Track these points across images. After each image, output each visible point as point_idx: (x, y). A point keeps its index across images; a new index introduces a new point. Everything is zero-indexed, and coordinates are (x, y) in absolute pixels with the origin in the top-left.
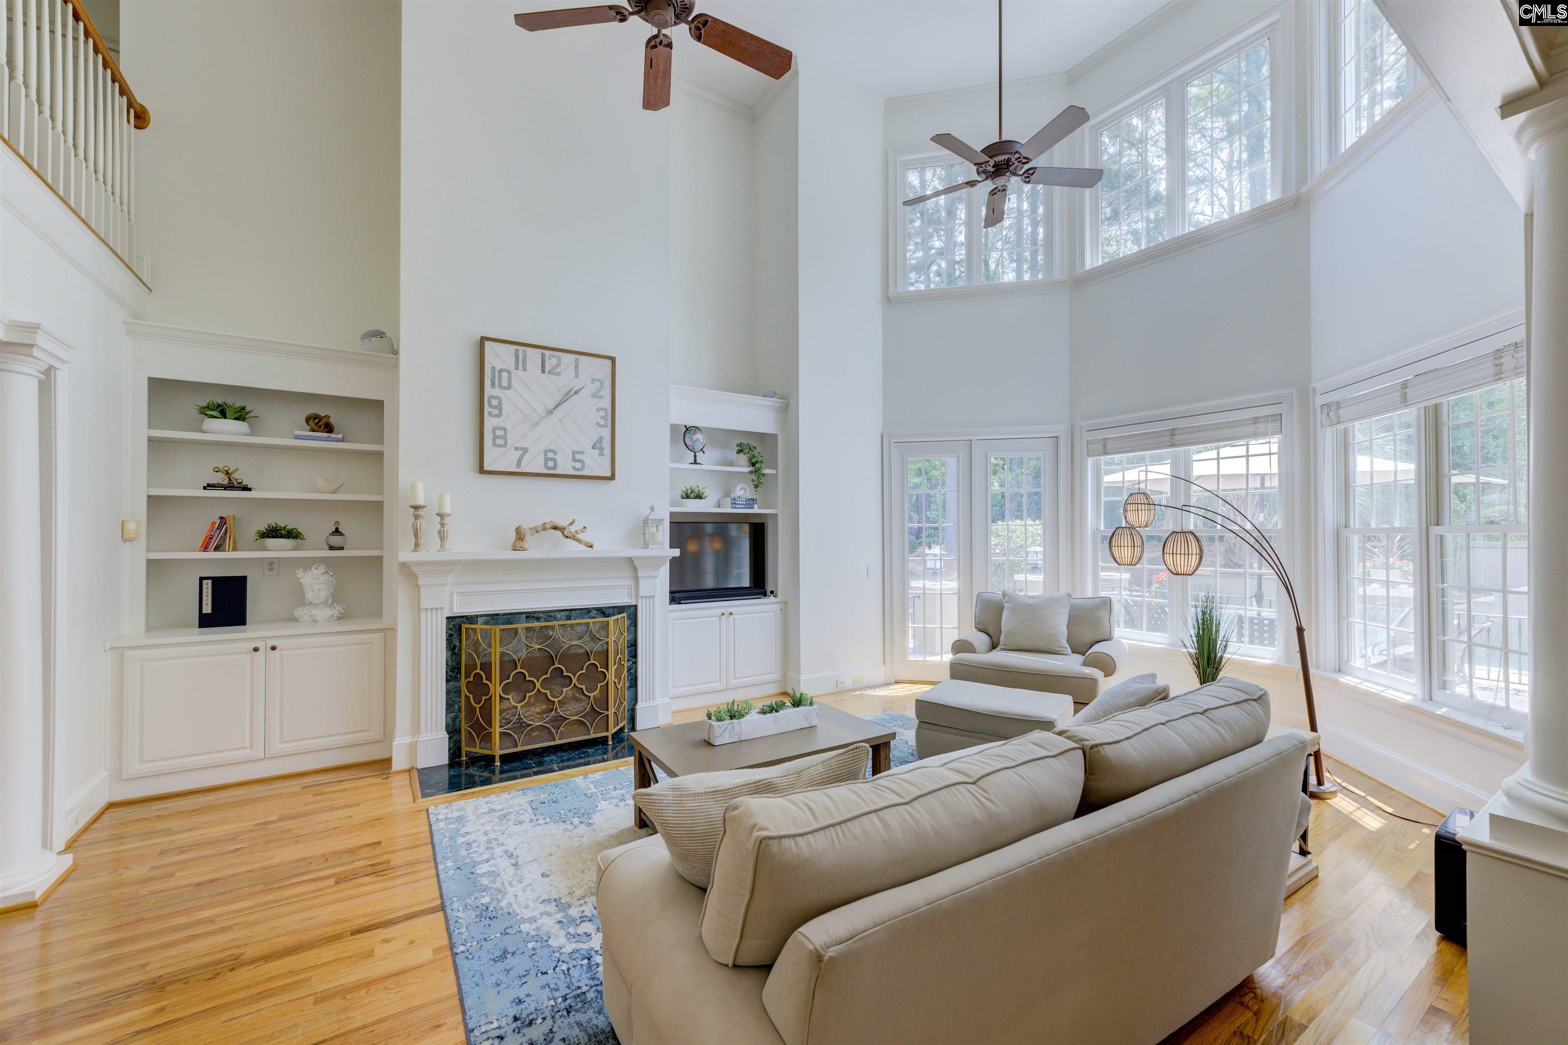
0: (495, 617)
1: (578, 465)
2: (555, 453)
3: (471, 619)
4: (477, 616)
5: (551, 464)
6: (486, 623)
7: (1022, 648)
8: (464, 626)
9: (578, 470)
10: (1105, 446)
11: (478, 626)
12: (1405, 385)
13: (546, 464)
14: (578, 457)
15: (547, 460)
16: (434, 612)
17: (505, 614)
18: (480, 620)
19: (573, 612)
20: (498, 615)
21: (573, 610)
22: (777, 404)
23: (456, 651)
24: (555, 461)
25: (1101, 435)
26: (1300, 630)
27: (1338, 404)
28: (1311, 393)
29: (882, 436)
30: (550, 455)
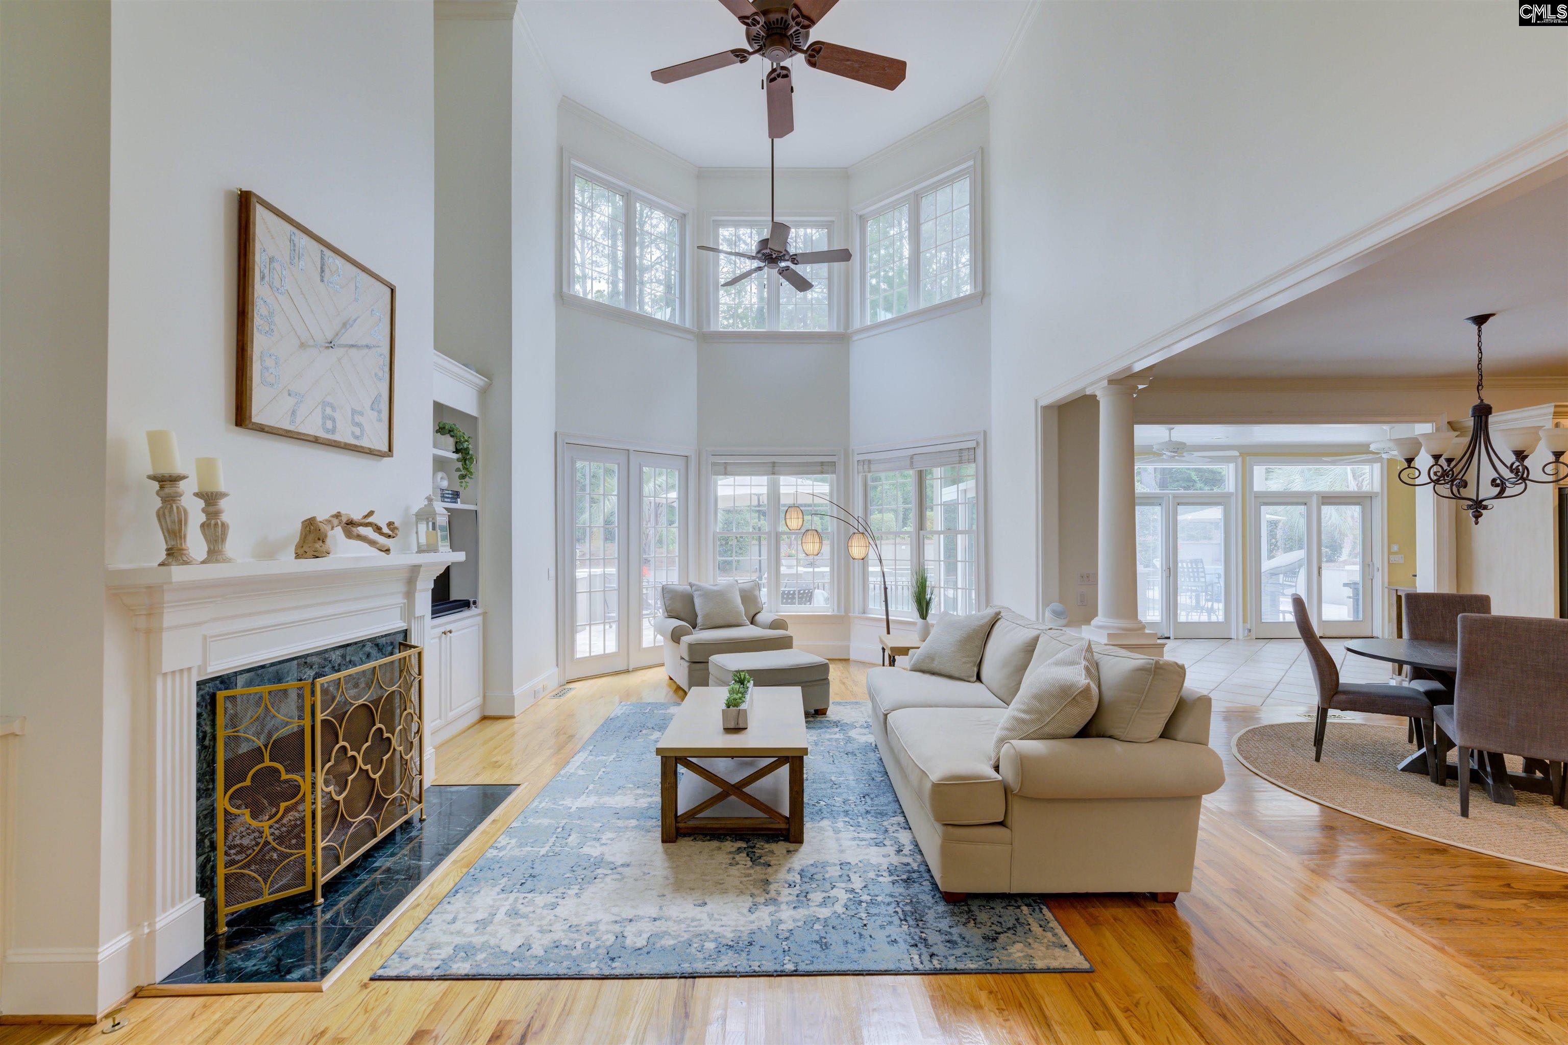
0: (260, 672)
1: (357, 431)
2: (333, 409)
3: (225, 681)
4: (236, 674)
5: (329, 425)
6: (249, 683)
7: (720, 625)
8: (221, 695)
9: (357, 437)
10: (725, 468)
11: (238, 691)
12: (912, 457)
13: (324, 424)
14: (358, 419)
15: (325, 417)
16: (178, 676)
17: (272, 664)
18: (241, 680)
19: (349, 648)
20: (263, 667)
21: (348, 645)
22: (481, 383)
23: (207, 743)
24: (334, 421)
25: (722, 460)
26: (886, 589)
27: (869, 461)
28: (851, 452)
29: (556, 434)
30: (329, 411)
